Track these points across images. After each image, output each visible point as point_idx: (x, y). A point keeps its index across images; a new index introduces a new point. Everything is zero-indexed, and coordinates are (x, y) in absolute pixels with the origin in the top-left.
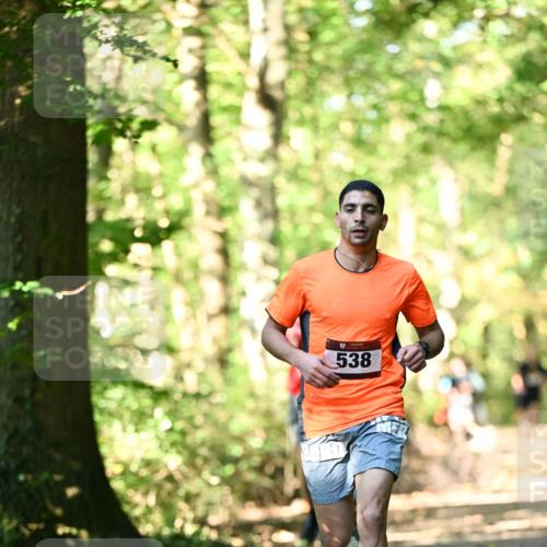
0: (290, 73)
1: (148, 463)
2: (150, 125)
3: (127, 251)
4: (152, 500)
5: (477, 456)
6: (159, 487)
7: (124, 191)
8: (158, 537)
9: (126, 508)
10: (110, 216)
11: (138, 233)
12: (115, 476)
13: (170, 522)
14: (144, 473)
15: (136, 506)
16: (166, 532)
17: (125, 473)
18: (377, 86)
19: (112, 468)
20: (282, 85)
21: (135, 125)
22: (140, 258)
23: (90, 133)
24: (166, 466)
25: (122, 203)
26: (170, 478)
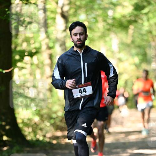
0: (70, 9)
1: (29, 119)
3: (23, 59)
4: (30, 130)
5: (123, 118)
6: (32, 126)
7: (23, 41)
8: (32, 140)
9: (23, 132)
10: (18, 49)
11: (26, 54)
12: (20, 123)
13: (35, 136)
14: (28, 122)
15: (25, 131)
16: (34, 139)
17: (23, 122)
18: (94, 12)
19: (19, 121)
20: (67, 12)
22: (27, 61)
24: (34, 120)
25: (22, 45)
26: (35, 124)
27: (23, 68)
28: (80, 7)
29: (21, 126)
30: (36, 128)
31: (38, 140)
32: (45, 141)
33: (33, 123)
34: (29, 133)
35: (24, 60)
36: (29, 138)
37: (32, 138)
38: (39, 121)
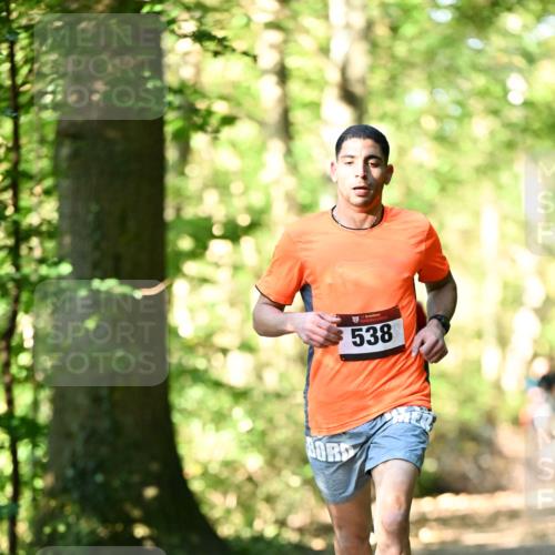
0: (372, 69)
1: (227, 464)
2: (229, 120)
3: (205, 248)
4: (232, 501)
6: (238, 488)
7: (206, 187)
8: (238, 539)
9: (205, 510)
10: (190, 212)
11: (217, 230)
12: (194, 478)
13: (250, 524)
14: (225, 474)
15: (213, 507)
16: (246, 534)
17: (205, 474)
18: (460, 81)
19: (191, 469)
20: (363, 81)
21: (214, 121)
22: (221, 257)
23: (169, 129)
24: (243, 466)
25: (200, 199)
26: (250, 479)
27: (204, 280)
28: (407, 65)
29: (196, 486)
30: (253, 495)
31: (259, 539)
32: (283, 543)
33: (240, 477)
34: (228, 511)
35: (208, 253)
36: (225, 531)
37: (236, 531)
38: (261, 468)
